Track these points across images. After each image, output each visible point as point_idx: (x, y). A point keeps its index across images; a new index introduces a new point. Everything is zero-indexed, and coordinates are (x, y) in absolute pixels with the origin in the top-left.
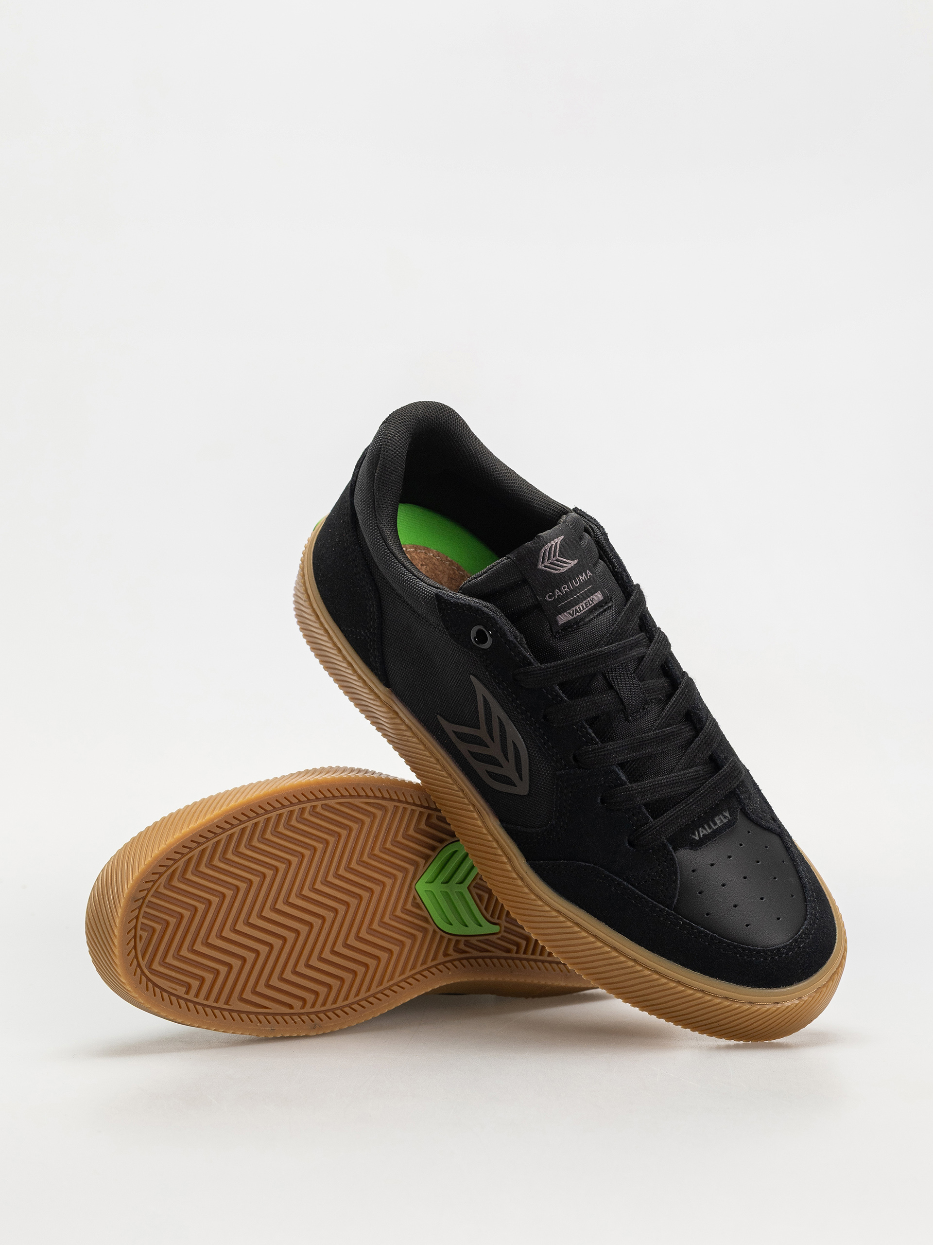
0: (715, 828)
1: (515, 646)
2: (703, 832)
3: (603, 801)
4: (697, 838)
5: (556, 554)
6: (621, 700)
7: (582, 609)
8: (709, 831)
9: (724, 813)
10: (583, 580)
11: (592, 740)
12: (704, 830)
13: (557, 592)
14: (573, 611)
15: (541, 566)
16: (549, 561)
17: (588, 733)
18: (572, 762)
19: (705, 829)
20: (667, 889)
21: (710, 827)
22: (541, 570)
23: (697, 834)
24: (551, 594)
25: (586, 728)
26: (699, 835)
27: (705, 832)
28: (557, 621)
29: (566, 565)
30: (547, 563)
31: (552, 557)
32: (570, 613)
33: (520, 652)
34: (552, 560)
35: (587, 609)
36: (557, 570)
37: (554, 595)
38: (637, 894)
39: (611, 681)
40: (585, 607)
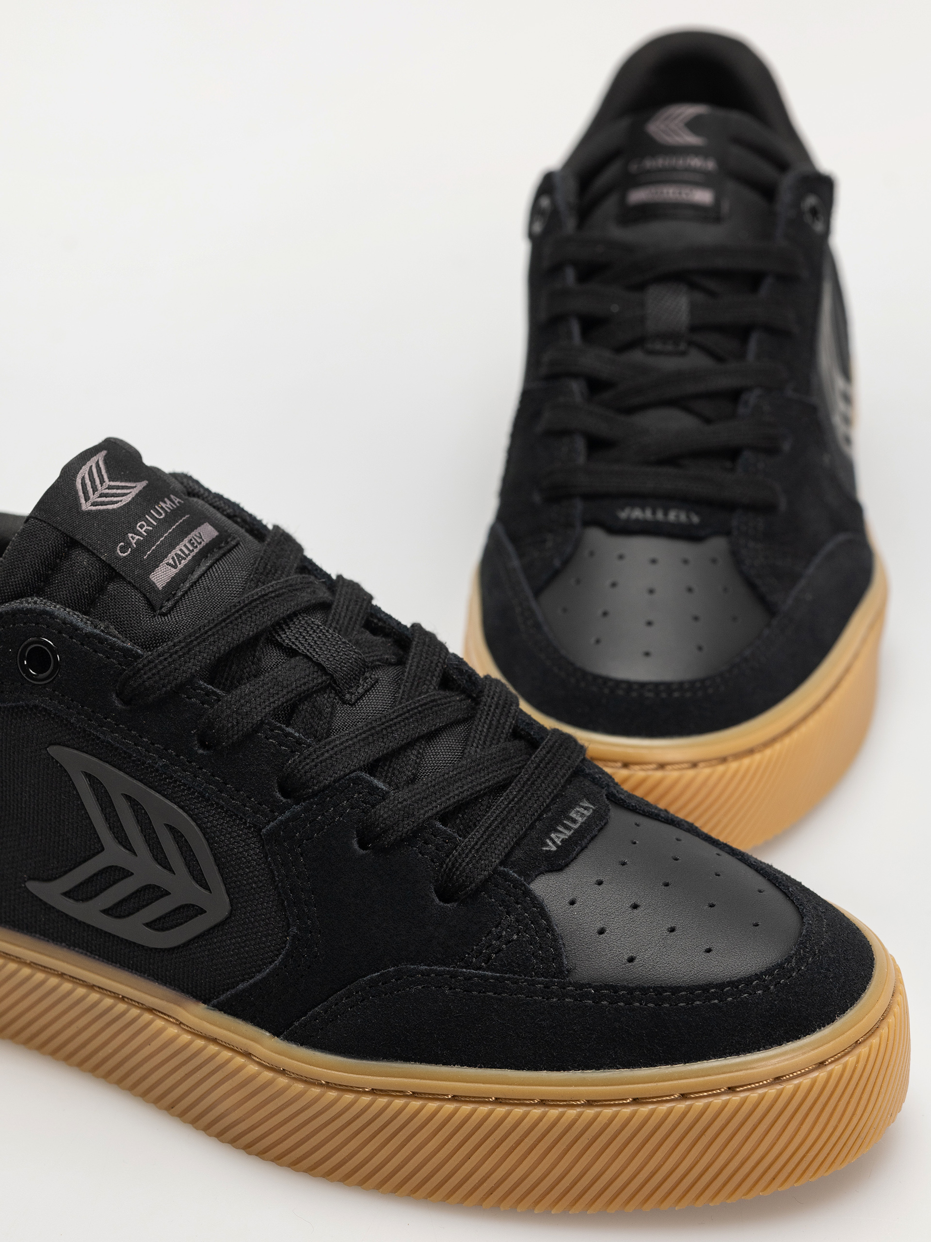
0: (576, 826)
1: (101, 641)
2: (559, 837)
3: (363, 846)
4: (554, 848)
5: (103, 479)
6: (319, 665)
7: (187, 552)
8: (569, 833)
9: (581, 804)
10: (169, 508)
11: (300, 744)
12: (559, 835)
13: (132, 537)
14: (173, 558)
15: (86, 506)
16: (97, 494)
17: (288, 735)
18: (282, 801)
19: (561, 832)
20: (541, 948)
21: (568, 828)
22: (89, 513)
23: (550, 844)
24: (122, 544)
25: (280, 728)
26: (554, 843)
27: (562, 836)
28: (153, 585)
29: (128, 491)
30: (93, 498)
31: (100, 485)
32: (168, 564)
33: (113, 646)
34: (101, 489)
35: (196, 551)
36: (117, 502)
37: (129, 544)
38: (492, 977)
39: (288, 644)
40: (191, 548)
